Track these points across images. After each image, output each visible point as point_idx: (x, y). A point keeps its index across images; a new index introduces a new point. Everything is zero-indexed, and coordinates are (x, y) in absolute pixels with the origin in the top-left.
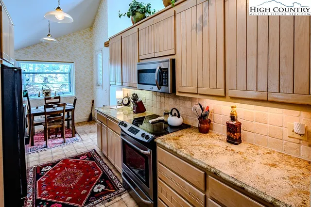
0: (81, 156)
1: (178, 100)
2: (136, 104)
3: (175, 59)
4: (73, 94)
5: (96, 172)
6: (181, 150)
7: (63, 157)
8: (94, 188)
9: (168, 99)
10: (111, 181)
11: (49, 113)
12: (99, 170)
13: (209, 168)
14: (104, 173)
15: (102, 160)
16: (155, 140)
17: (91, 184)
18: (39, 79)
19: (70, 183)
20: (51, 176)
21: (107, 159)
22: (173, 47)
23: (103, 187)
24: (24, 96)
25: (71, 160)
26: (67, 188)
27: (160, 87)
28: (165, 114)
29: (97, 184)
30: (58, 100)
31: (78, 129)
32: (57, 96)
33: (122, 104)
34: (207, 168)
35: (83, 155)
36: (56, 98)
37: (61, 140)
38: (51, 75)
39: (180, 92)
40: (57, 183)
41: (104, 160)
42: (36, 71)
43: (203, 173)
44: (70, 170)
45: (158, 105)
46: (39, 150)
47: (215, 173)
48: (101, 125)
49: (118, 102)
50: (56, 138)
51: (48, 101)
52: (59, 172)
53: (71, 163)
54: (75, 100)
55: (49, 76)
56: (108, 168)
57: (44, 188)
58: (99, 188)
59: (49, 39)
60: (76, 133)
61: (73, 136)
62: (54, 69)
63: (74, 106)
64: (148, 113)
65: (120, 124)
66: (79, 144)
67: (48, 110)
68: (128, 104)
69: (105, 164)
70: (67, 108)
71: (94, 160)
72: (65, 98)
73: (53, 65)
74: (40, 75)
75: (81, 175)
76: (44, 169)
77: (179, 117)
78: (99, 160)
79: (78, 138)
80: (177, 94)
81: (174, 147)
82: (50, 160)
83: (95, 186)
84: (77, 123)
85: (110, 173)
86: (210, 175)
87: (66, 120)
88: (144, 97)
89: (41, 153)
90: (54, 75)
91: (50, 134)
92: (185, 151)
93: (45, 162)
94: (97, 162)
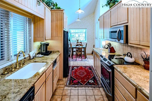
0: (87, 67)
1: (133, 48)
2: (110, 48)
3: (128, 25)
4: (86, 42)
5: (91, 75)
6: (125, 73)
7: (81, 65)
8: (89, 80)
9: (127, 47)
10: (96, 80)
11: (77, 48)
12: (92, 74)
13: (137, 86)
14: (94, 76)
15: (94, 71)
16: (113, 66)
17: (89, 78)
18: (77, 35)
19: (81, 75)
20: (76, 71)
21: (96, 71)
22: (127, 19)
23: (93, 82)
24: (69, 41)
25: (83, 67)
26: (80, 76)
27: (119, 40)
28: (124, 55)
29: (91, 79)
30: (81, 44)
31: (87, 56)
32: (81, 42)
33: (105, 47)
34: (136, 86)
35: (88, 67)
36: (80, 43)
37: (81, 59)
38: (81, 34)
39: (130, 43)
40: (78, 74)
41: (95, 71)
42: (76, 32)
43: (135, 88)
44: (82, 71)
45: (122, 50)
46: (74, 61)
47: (140, 89)
48: (94, 55)
49: (103, 47)
50: (79, 58)
51: (78, 44)
52: (79, 70)
53: (83, 68)
54: (87, 44)
55: (80, 34)
56: (96, 75)
57: (74, 74)
58: (91, 81)
59: (78, 20)
60: (86, 57)
61: (85, 59)
62: (82, 31)
63: (86, 47)
64: (117, 53)
65: (100, 56)
66: (87, 62)
67: (77, 47)
68: (107, 48)
69: (95, 73)
70: (83, 47)
71: (91, 70)
72: (83, 43)
73: (82, 30)
74: (77, 34)
75: (86, 74)
76: (74, 68)
77: (131, 57)
78: (93, 70)
79: (87, 60)
80: (129, 44)
81: (122, 71)
82: (77, 65)
83: (90, 80)
84: (88, 54)
85: (96, 77)
86: (138, 90)
87: (83, 52)
88: (115, 45)
89: (75, 62)
90: (82, 34)
91: (78, 56)
92: (127, 74)
93: (75, 65)
94: (92, 71)
